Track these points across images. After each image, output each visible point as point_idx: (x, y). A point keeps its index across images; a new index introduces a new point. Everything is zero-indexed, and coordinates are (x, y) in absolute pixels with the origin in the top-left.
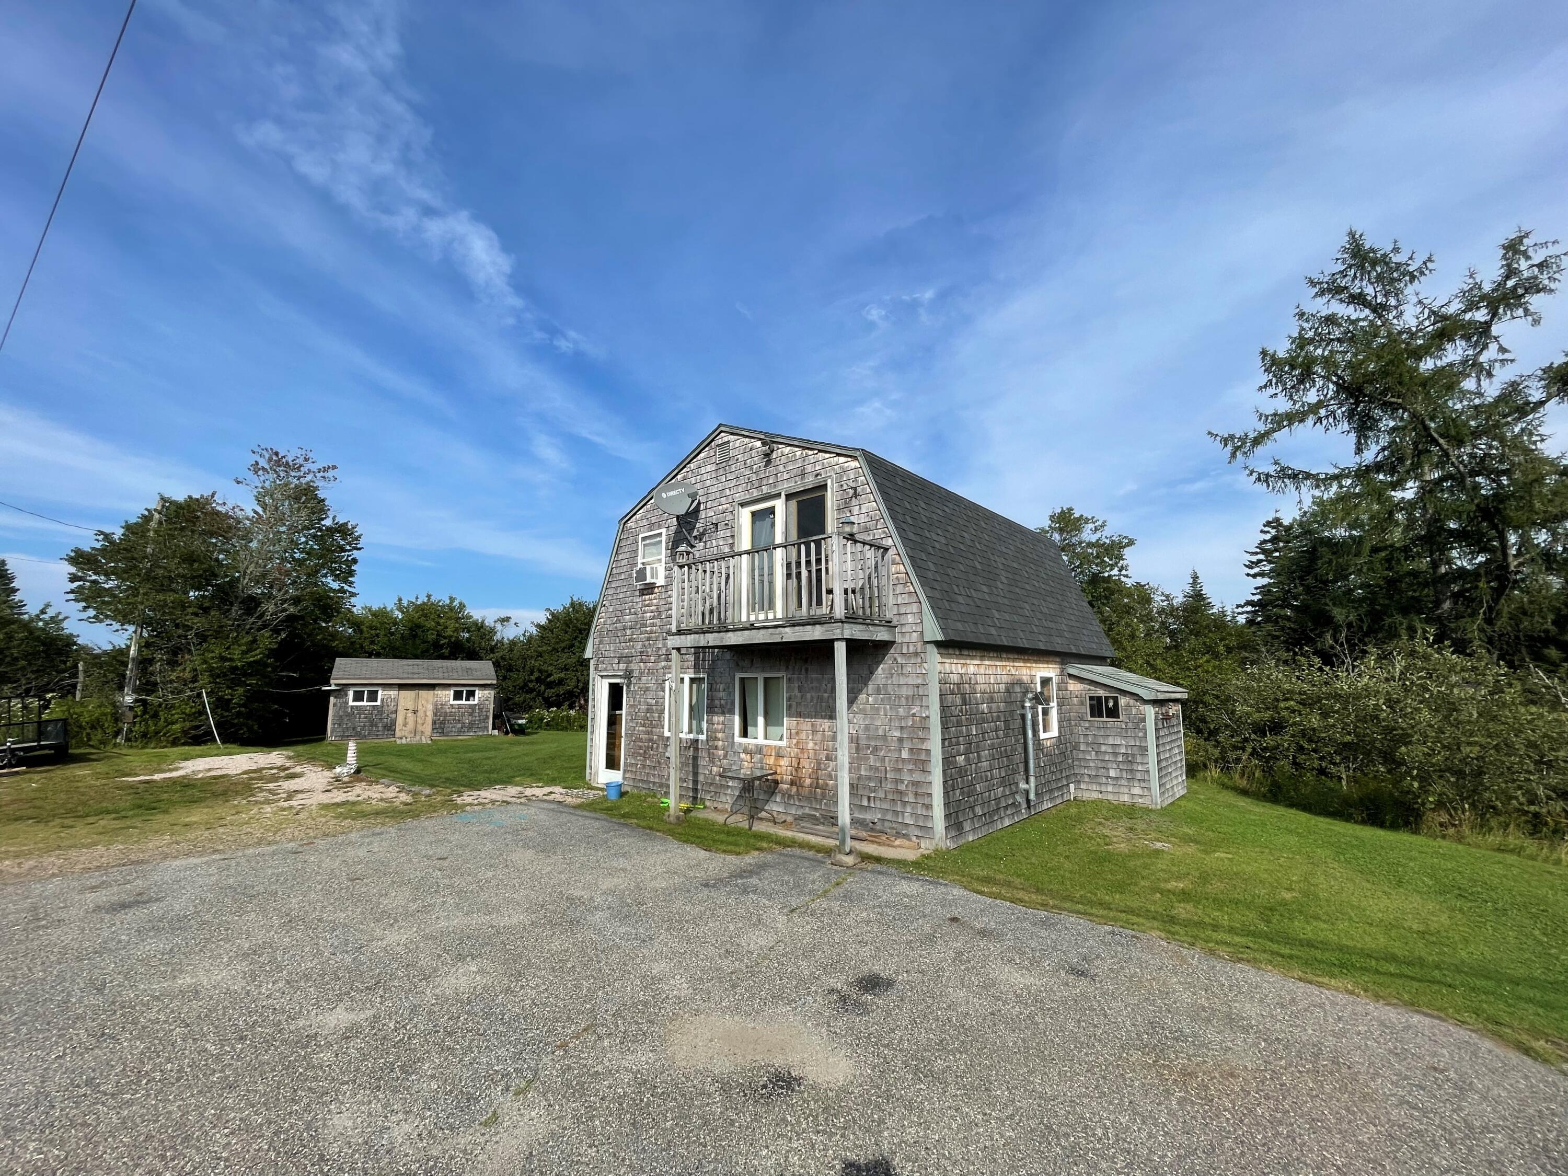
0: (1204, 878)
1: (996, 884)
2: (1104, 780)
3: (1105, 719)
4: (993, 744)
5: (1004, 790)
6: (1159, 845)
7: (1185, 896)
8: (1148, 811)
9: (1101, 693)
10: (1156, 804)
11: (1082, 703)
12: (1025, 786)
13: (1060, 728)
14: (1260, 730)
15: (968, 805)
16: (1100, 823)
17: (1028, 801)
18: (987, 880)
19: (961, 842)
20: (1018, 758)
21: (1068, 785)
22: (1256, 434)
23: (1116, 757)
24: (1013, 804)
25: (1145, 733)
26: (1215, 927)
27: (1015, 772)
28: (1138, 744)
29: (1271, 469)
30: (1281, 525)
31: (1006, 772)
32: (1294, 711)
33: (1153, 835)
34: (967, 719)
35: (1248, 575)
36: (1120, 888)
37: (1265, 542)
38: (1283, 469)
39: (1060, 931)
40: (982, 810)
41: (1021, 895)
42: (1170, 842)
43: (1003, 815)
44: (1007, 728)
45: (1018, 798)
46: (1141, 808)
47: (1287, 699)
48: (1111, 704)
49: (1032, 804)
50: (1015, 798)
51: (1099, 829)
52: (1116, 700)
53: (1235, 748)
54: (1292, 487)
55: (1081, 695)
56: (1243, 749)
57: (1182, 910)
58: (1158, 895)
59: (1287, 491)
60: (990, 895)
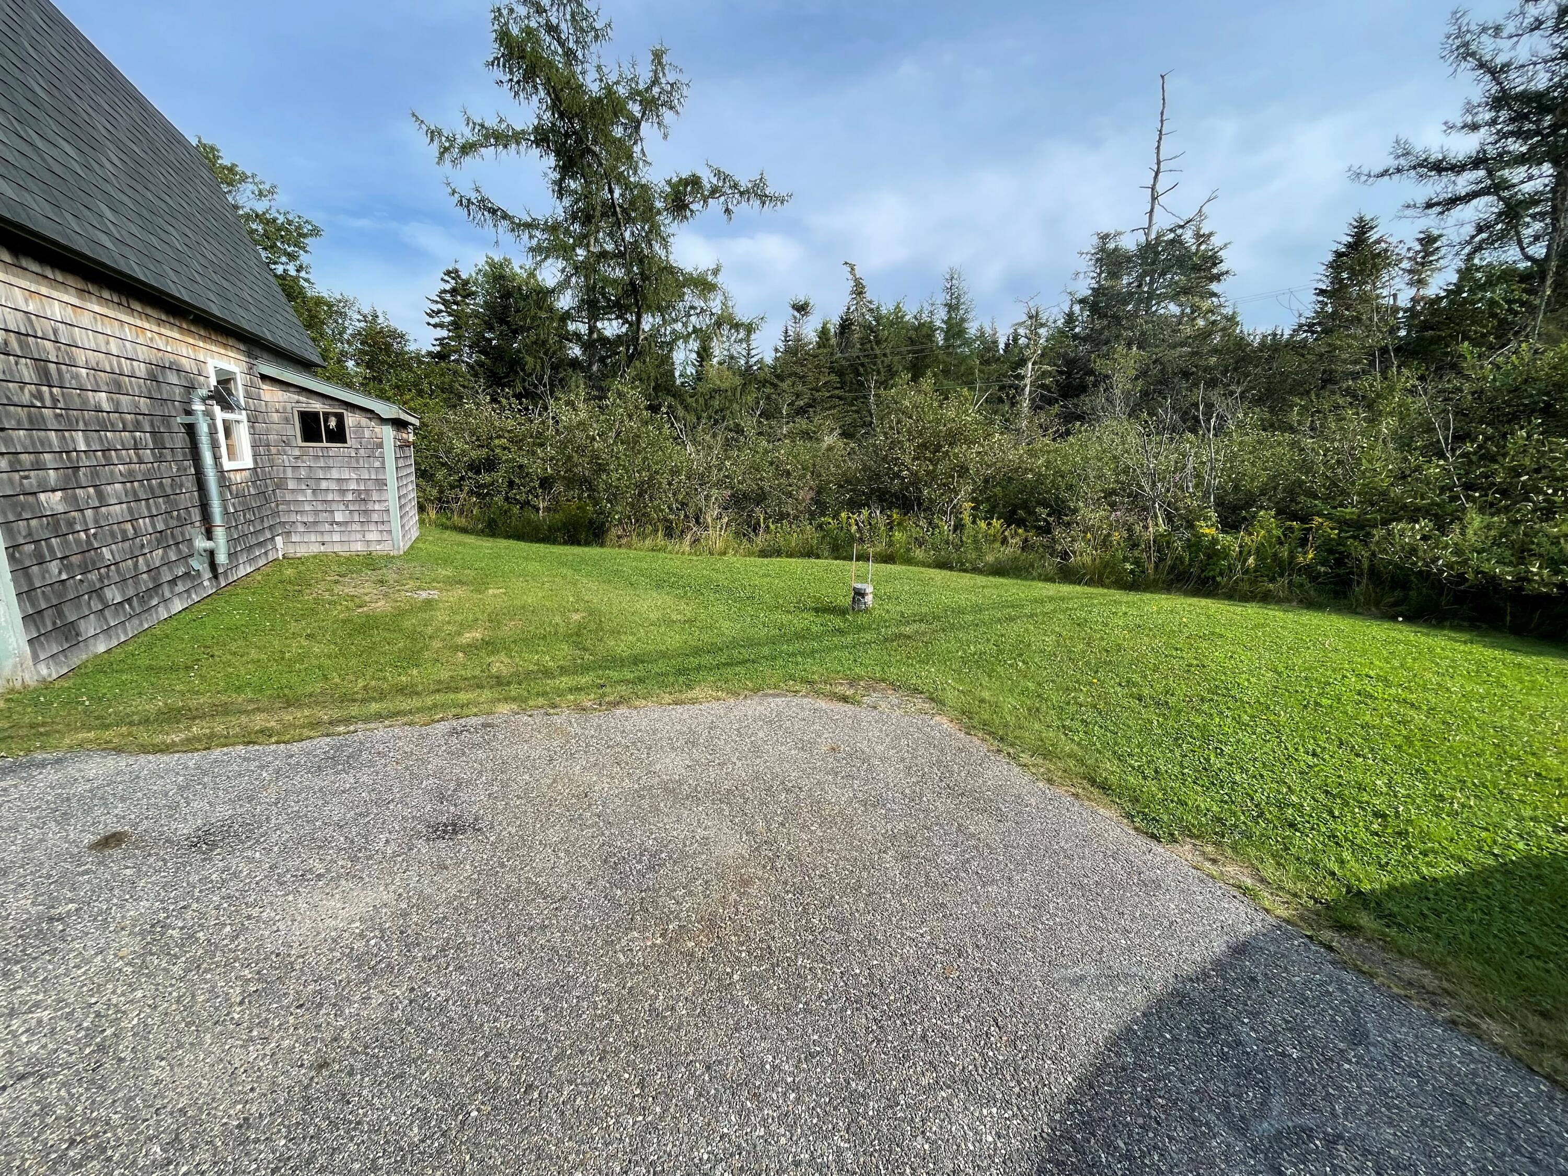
0: (495, 620)
1: (194, 718)
2: (327, 527)
3: (325, 444)
4: (131, 472)
5: (165, 554)
6: (424, 595)
7: (490, 645)
8: (390, 559)
9: (317, 406)
10: (399, 549)
11: (287, 421)
12: (209, 545)
13: (255, 455)
14: (475, 467)
15: (85, 587)
16: (336, 582)
17: (213, 566)
18: (171, 716)
19: (79, 657)
20: (188, 497)
21: (273, 538)
22: (464, 141)
23: (344, 495)
24: (187, 574)
25: (383, 463)
26: (547, 673)
27: (183, 523)
28: (373, 477)
29: (474, 196)
30: (459, 276)
31: (166, 522)
32: (504, 449)
33: (411, 584)
34: (57, 416)
35: (429, 324)
36: (412, 658)
37: (445, 291)
38: (483, 200)
39: (372, 764)
40: (123, 592)
41: (259, 721)
42: (435, 588)
43: (168, 594)
44: (159, 445)
45: (195, 564)
46: (381, 557)
47: (499, 437)
48: (333, 423)
49: (221, 570)
50: (188, 565)
51: (337, 589)
52: (340, 418)
53: (452, 487)
54: (490, 223)
55: (284, 408)
56: (460, 487)
57: (500, 664)
58: (461, 655)
59: (486, 227)
60: (189, 746)
